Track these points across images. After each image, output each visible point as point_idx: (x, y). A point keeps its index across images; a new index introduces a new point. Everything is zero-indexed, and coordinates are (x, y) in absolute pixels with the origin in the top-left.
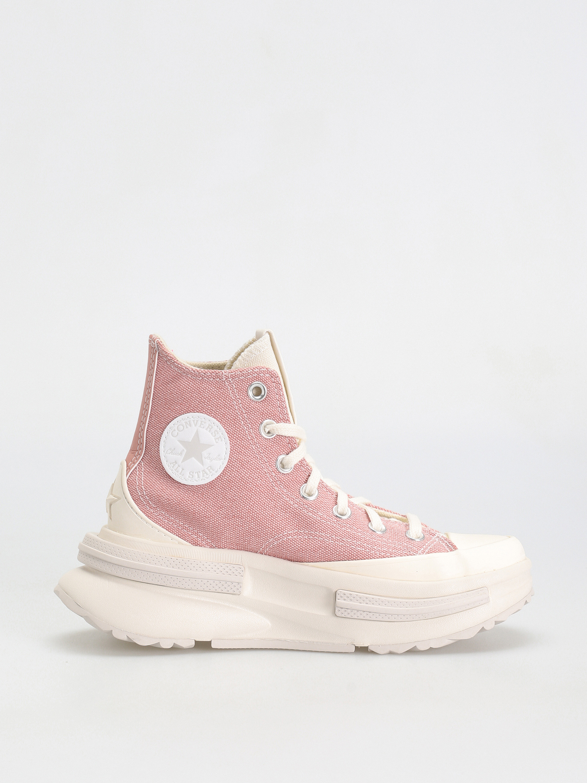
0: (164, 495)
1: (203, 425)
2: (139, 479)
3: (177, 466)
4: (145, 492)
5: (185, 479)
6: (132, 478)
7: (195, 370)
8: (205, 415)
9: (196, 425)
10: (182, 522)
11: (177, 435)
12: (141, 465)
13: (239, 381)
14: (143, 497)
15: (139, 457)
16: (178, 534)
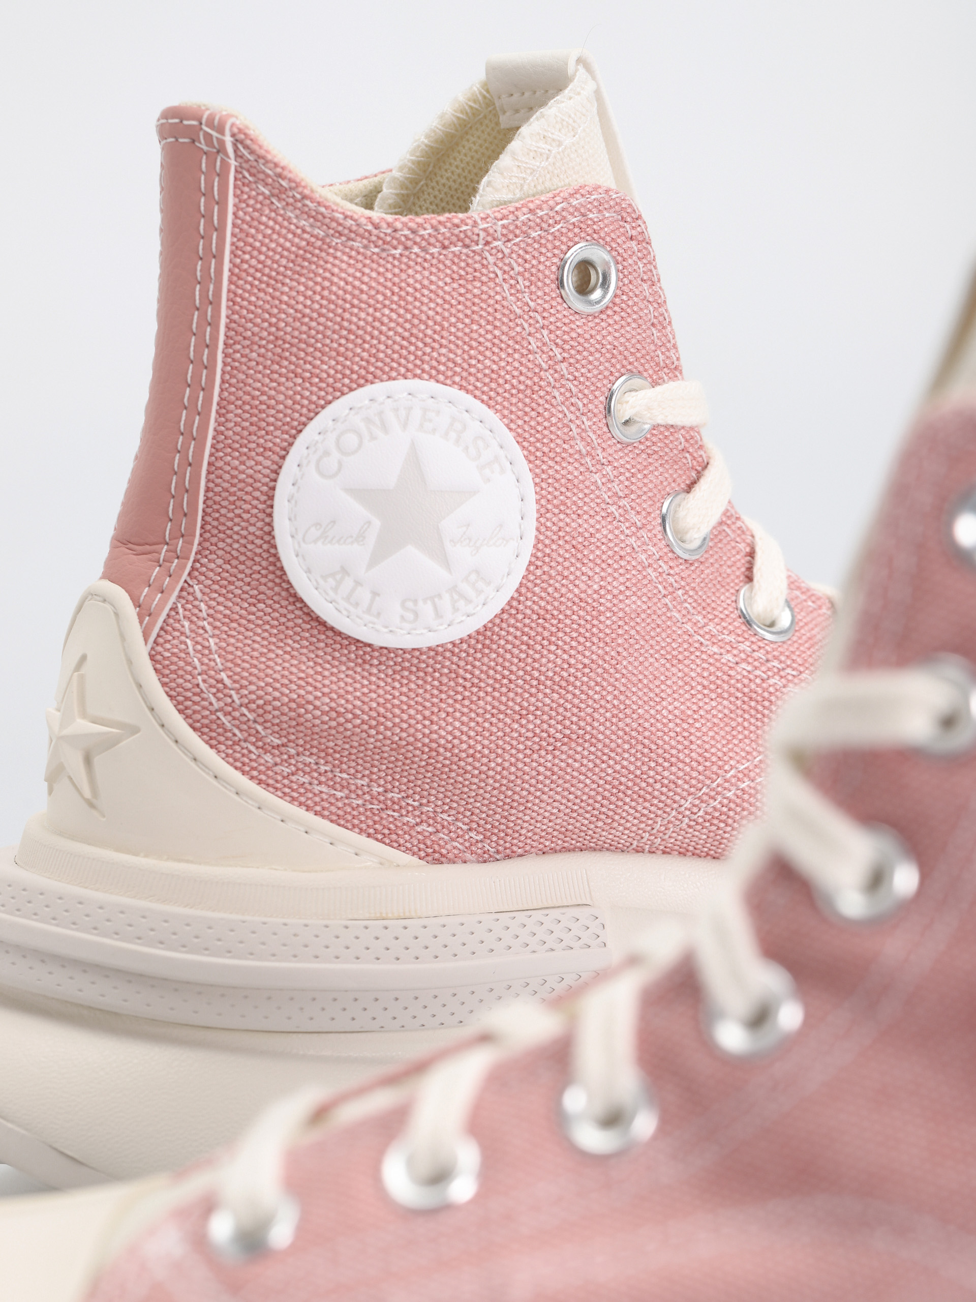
0: (316, 698)
1: (430, 421)
2: (199, 647)
3: (348, 583)
4: (238, 693)
5: (386, 627)
6: (168, 646)
7: (378, 221)
8: (432, 384)
9: (405, 426)
10: (379, 786)
11: (339, 469)
12: (193, 594)
13: (528, 245)
14: (230, 713)
15: (182, 568)
16: (371, 831)
